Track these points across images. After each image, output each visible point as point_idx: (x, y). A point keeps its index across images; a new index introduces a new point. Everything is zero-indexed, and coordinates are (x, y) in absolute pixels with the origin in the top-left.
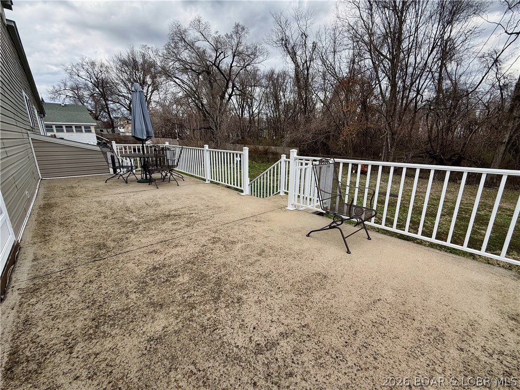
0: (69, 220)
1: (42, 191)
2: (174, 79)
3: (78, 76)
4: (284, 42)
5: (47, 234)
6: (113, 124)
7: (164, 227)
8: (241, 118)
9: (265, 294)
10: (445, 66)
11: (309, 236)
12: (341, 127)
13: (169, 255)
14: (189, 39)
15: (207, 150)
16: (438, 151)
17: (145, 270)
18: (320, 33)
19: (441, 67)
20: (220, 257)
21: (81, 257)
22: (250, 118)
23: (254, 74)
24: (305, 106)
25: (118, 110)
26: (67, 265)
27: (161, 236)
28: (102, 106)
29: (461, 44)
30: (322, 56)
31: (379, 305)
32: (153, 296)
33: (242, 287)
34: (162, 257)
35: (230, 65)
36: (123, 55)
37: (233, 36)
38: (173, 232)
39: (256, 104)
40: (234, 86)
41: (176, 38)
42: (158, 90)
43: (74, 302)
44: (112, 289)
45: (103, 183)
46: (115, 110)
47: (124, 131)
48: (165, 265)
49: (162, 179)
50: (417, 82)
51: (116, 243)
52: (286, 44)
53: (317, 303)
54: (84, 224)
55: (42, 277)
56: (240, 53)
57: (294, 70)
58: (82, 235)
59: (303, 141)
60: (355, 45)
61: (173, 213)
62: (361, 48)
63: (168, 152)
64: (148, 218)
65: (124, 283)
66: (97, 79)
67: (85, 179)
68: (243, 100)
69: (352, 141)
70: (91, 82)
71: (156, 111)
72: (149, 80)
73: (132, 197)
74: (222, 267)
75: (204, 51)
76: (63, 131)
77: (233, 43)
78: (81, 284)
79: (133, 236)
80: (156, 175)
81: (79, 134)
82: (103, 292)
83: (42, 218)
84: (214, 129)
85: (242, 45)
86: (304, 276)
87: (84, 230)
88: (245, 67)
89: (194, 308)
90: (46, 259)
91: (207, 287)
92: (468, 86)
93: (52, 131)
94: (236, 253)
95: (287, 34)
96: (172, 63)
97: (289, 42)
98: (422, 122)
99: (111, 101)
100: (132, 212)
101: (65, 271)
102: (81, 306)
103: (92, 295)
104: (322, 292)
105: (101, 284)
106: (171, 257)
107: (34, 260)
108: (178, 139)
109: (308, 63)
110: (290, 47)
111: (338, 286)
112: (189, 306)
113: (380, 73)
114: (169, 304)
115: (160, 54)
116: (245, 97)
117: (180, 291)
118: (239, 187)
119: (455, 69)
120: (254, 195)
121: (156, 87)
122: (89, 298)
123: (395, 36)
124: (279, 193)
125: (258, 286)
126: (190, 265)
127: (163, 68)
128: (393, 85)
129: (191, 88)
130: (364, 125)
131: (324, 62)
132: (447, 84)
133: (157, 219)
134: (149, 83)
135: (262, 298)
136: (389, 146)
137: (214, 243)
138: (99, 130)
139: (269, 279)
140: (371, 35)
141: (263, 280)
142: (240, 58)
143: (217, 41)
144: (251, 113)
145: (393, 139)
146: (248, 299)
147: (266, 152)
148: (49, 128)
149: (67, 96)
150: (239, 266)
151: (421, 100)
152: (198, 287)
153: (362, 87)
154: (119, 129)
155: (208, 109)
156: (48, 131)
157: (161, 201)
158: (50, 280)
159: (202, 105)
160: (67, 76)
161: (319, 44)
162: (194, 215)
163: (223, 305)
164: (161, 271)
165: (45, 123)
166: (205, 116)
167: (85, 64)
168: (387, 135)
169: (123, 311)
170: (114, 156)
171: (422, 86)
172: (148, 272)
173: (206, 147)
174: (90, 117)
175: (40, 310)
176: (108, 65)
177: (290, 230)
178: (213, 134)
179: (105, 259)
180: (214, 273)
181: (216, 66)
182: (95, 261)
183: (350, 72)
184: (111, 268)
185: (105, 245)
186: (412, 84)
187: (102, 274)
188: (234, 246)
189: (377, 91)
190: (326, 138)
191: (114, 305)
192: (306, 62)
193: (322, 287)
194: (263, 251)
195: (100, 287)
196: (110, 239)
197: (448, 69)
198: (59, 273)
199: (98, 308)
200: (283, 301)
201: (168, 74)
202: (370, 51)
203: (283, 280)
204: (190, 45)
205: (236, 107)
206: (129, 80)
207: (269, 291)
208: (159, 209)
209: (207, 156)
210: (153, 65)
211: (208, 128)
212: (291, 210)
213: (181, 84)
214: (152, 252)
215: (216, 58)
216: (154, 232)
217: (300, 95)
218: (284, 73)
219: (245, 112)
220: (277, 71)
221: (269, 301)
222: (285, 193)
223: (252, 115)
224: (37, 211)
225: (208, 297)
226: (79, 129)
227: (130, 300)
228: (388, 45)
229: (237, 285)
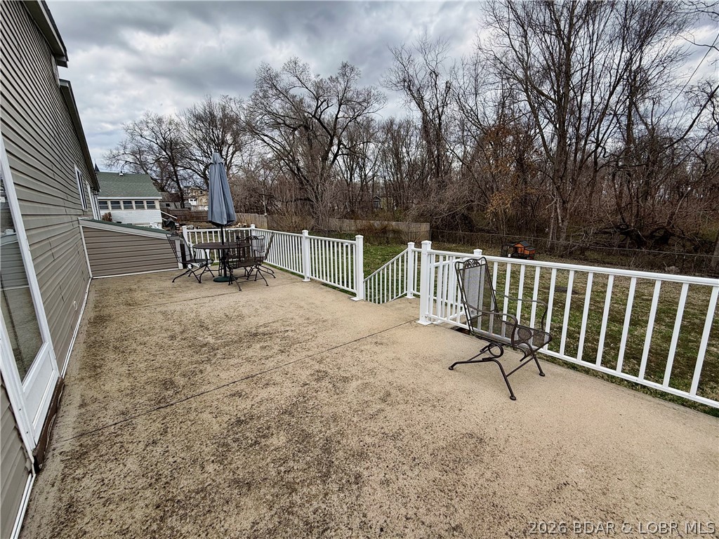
0: (127, 342)
1: (93, 296)
2: (262, 137)
3: (141, 136)
4: (406, 84)
5: (98, 365)
6: (182, 195)
7: (250, 353)
8: (350, 183)
9: (395, 469)
10: (636, 107)
11: (452, 369)
12: (488, 193)
13: (258, 399)
14: (282, 85)
15: (306, 238)
16: (632, 224)
17: (226, 425)
18: (456, 69)
19: (630, 108)
20: (328, 404)
21: (141, 401)
22: (362, 183)
23: (367, 126)
24: (438, 166)
25: (189, 177)
26: (123, 414)
27: (246, 369)
28: (170, 172)
29: (657, 76)
30: (459, 99)
31: (566, 492)
32: (238, 468)
33: (361, 455)
34: (249, 403)
35: (334, 116)
36: (197, 108)
37: (340, 79)
38: (263, 362)
39: (369, 165)
40: (340, 143)
41: (265, 85)
42: (241, 151)
43: (133, 477)
44: (182, 455)
45: (169, 284)
46: (185, 179)
47: (198, 204)
48: (252, 416)
49: (245, 276)
50: (596, 130)
51: (187, 379)
52: (409, 86)
53: (471, 487)
54: (145, 349)
55: (91, 434)
56: (348, 101)
57: (421, 120)
58: (142, 366)
59: (436, 214)
60: (504, 83)
61: (261, 330)
62: (513, 87)
63: (254, 241)
64: (229, 338)
65: (198, 446)
66: (164, 139)
67: (147, 278)
68: (352, 159)
69: (505, 212)
70: (157, 144)
71: (238, 178)
72: (229, 138)
73: (207, 305)
74: (331, 420)
75: (301, 101)
76: (120, 208)
77: (340, 87)
78: (142, 446)
79: (209, 368)
80: (239, 271)
81: (140, 211)
82: (170, 460)
83: (93, 338)
84: (314, 200)
85: (351, 90)
86: (449, 439)
87: (145, 358)
88: (356, 118)
89: (295, 490)
90: (97, 404)
91: (311, 455)
92: (671, 131)
93: (107, 208)
94: (351, 397)
95: (411, 73)
96: (260, 117)
97: (414, 83)
98: (606, 182)
99: (181, 167)
100: (208, 329)
101: (120, 424)
102: (142, 482)
103: (156, 465)
104: (478, 468)
105: (167, 447)
106: (261, 403)
107: (81, 406)
108: (266, 214)
109: (440, 110)
110: (414, 89)
111: (501, 456)
112: (287, 488)
113: (541, 118)
114: (260, 483)
115: (245, 106)
116: (355, 156)
117: (273, 461)
118: (350, 289)
119: (651, 109)
120: (371, 300)
121: (238, 148)
122: (152, 470)
123: (561, 69)
124: (406, 295)
125: (383, 455)
126: (286, 417)
127: (248, 123)
128: (561, 134)
129: (284, 148)
130: (522, 191)
131: (462, 108)
132: (639, 130)
133: (240, 340)
134: (230, 142)
135: (392, 476)
136: (560, 218)
137: (318, 380)
138: (164, 204)
139: (399, 444)
140: (526, 68)
141: (390, 444)
142: (348, 107)
143: (318, 86)
144: (363, 177)
145: (564, 209)
146: (371, 478)
147: (384, 230)
148: (103, 204)
149: (126, 161)
150: (355, 419)
151: (602, 154)
152: (300, 454)
153: (516, 139)
154: (190, 202)
155: (305, 173)
156: (101, 208)
157: (245, 311)
158: (102, 438)
159: (299, 169)
160: (127, 137)
161: (454, 84)
162: (290, 334)
163: (335, 487)
164: (248, 426)
165: (98, 198)
166: (301, 183)
167: (150, 121)
168: (556, 203)
169: (197, 493)
170: (184, 245)
171: (604, 135)
172: (230, 427)
173: (306, 233)
174: (154, 188)
175: (88, 488)
176: (179, 121)
177: (424, 358)
178: (313, 208)
179: (172, 405)
180: (321, 431)
181: (316, 118)
182: (159, 408)
183: (499, 118)
184: (181, 420)
185: (172, 383)
186: (588, 133)
187: (169, 429)
188: (347, 385)
189: (538, 142)
190: (468, 209)
191: (186, 483)
192: (437, 108)
193: (478, 459)
194: (389, 395)
195: (167, 452)
196: (179, 373)
197: (640, 110)
198: (113, 427)
199: (164, 487)
200: (422, 482)
201: (254, 131)
202: (526, 91)
203: (419, 445)
204: (283, 94)
205: (343, 169)
206: (204, 139)
207: (400, 465)
208: (243, 323)
209: (306, 245)
210: (235, 120)
211: (305, 199)
212: (424, 326)
213: (271, 143)
214: (234, 395)
215: (317, 108)
216: (236, 361)
217: (430, 152)
218: (408, 122)
219: (356, 175)
220: (397, 121)
221: (401, 482)
222: (414, 295)
223: (364, 178)
224: (86, 328)
225: (313, 472)
226: (140, 204)
227: (206, 475)
228: (551, 82)
229: (354, 452)
